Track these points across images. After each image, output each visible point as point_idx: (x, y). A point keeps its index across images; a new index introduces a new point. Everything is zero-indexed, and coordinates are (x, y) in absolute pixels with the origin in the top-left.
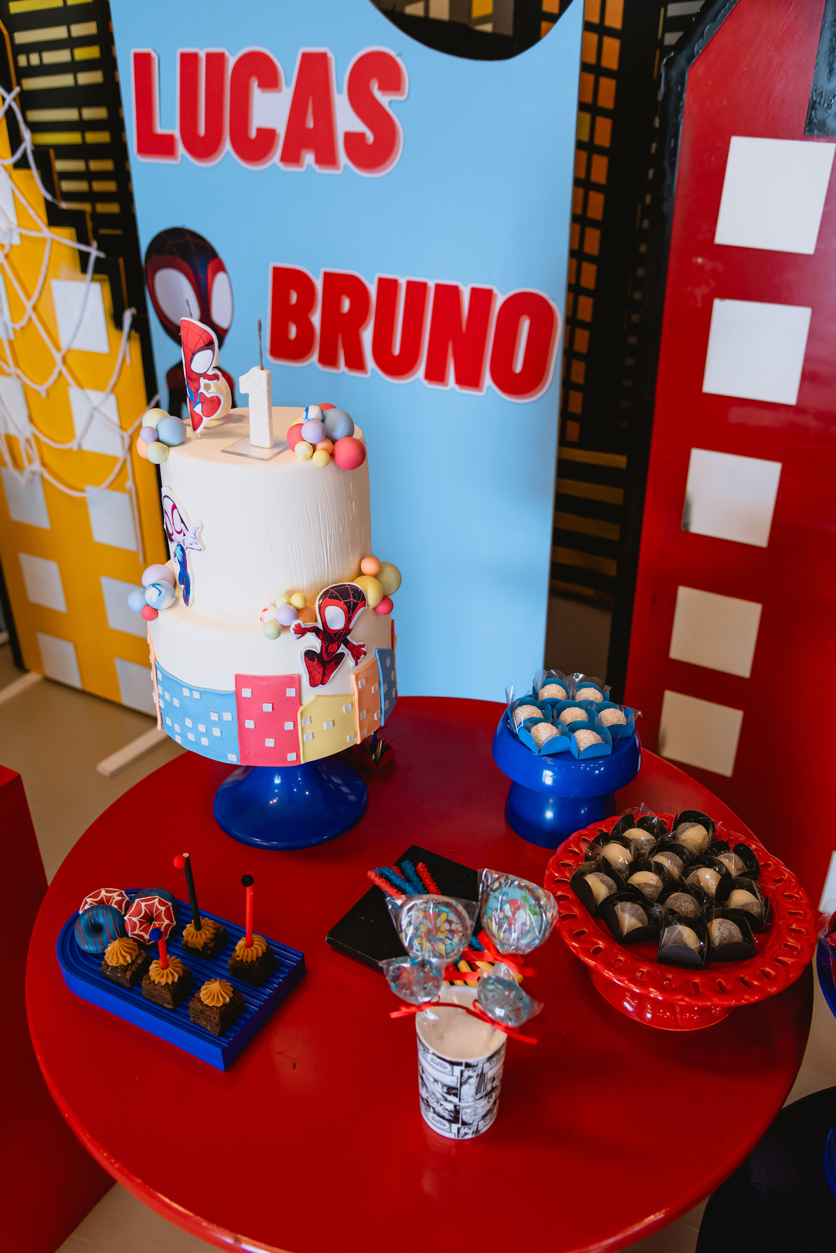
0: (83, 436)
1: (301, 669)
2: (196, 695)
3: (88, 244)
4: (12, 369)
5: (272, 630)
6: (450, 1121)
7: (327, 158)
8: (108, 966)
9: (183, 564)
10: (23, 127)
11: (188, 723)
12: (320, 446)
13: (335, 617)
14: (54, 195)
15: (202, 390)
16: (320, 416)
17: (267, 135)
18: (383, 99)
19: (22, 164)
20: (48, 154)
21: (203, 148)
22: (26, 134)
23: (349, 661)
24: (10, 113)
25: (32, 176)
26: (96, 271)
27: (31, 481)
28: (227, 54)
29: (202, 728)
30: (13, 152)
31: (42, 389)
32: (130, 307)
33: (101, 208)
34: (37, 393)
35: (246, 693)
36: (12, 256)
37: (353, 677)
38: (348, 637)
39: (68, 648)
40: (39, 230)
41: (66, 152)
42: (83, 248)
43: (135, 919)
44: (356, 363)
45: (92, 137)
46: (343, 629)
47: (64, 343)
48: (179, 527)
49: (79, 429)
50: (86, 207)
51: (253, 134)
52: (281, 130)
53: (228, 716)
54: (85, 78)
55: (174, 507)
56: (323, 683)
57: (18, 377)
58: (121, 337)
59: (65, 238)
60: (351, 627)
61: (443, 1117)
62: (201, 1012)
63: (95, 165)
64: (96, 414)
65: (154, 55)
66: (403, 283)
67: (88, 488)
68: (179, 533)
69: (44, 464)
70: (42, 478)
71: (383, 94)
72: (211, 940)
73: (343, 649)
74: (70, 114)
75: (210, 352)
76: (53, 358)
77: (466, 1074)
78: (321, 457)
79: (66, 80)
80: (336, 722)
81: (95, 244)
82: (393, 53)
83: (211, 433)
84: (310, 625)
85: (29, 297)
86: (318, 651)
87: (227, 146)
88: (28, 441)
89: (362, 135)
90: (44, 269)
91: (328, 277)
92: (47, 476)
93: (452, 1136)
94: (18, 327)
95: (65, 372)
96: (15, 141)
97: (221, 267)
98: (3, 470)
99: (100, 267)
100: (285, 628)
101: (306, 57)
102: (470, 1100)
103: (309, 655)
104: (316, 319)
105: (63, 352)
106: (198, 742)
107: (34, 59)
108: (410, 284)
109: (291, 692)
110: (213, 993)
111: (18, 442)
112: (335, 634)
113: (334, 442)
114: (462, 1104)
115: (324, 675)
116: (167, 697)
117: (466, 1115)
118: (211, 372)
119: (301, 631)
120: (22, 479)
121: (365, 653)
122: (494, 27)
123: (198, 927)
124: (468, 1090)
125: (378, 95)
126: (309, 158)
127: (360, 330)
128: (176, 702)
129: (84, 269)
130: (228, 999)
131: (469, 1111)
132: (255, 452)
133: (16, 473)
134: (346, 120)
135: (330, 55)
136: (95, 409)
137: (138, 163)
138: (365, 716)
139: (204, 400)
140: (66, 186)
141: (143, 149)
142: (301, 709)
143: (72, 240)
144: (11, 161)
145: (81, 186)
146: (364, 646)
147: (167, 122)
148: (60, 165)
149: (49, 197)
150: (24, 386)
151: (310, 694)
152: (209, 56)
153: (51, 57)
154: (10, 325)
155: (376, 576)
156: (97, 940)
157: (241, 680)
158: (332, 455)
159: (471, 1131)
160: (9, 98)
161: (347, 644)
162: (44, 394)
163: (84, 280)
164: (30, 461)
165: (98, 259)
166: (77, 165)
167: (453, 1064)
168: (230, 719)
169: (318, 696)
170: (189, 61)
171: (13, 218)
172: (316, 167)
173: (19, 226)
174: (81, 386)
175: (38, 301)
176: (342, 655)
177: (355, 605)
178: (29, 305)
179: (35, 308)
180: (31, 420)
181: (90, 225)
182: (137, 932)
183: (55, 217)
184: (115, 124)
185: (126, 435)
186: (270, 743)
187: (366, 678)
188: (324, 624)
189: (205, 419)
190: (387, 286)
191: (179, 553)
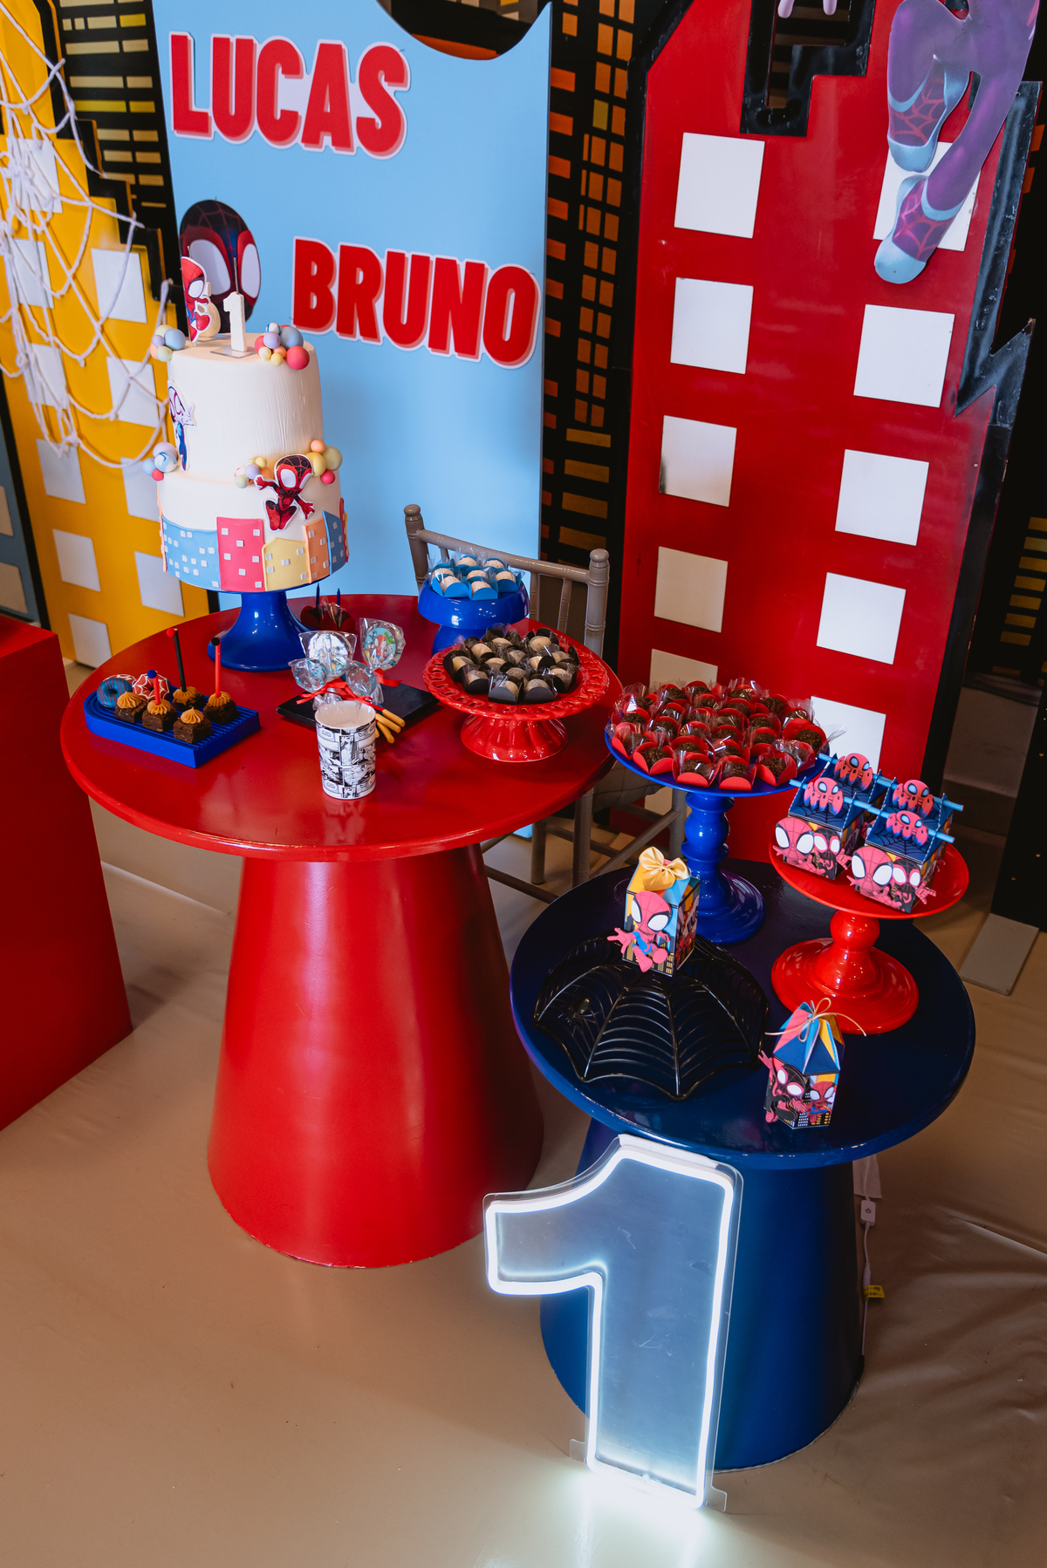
0: (119, 407)
1: (263, 515)
2: (190, 535)
3: (128, 215)
4: (52, 338)
5: (241, 481)
6: (338, 783)
7: (342, 141)
8: (119, 709)
9: (182, 438)
10: (67, 97)
11: (184, 559)
12: (276, 351)
13: (289, 478)
14: (96, 167)
15: (196, 310)
16: (277, 330)
17: (291, 117)
18: (390, 89)
19: (65, 134)
20: (90, 124)
21: (234, 127)
22: (71, 105)
23: (300, 514)
24: (54, 84)
25: (75, 145)
26: (134, 242)
27: (67, 454)
28: (255, 41)
29: (194, 561)
30: (57, 123)
31: (80, 359)
32: (167, 278)
33: (145, 180)
34: (75, 361)
35: (225, 532)
36: (52, 224)
37: (304, 528)
38: (299, 495)
39: (101, 629)
40: (81, 200)
41: (110, 120)
42: (123, 218)
43: (140, 686)
44: (370, 332)
45: (136, 107)
46: (295, 488)
47: (103, 314)
48: (179, 408)
49: (116, 401)
50: (129, 179)
51: (278, 116)
52: (303, 114)
53: (212, 551)
54: (131, 46)
55: (176, 394)
56: (281, 527)
57: (58, 347)
58: (158, 306)
59: (105, 207)
60: (301, 487)
61: (332, 780)
62: (181, 729)
63: (139, 136)
64: (132, 383)
65: (189, 38)
66: (409, 256)
67: (124, 460)
68: (179, 414)
69: (81, 436)
70: (78, 448)
71: (389, 85)
72: (194, 699)
73: (294, 503)
74: (115, 82)
75: (201, 282)
76: (92, 327)
77: (344, 740)
78: (276, 357)
79: (111, 47)
80: (292, 561)
81: (134, 215)
82: (397, 50)
83: (203, 343)
84: (269, 480)
85: (69, 266)
86: (276, 502)
87: (255, 126)
88: (65, 411)
89: (372, 121)
90: (85, 238)
91: (345, 250)
92: (83, 447)
93: (339, 796)
94: (57, 295)
95: (103, 341)
96: (59, 111)
97: (250, 240)
98: (39, 442)
99: (139, 238)
100: (250, 481)
101: (322, 46)
102: (349, 763)
103: (269, 504)
104: (334, 290)
105: (101, 322)
106: (191, 574)
107: (80, 24)
108: (414, 257)
109: (257, 533)
110: (189, 717)
111: (55, 412)
112: (289, 491)
113: (287, 349)
114: (343, 767)
115: (281, 521)
116: (170, 542)
117: (347, 778)
118: (202, 297)
119: (263, 484)
120: (58, 451)
121: (313, 511)
122: (520, 16)
123: (184, 690)
124: (346, 754)
125: (385, 85)
126: (327, 139)
127: (373, 300)
128: (176, 544)
129: (123, 240)
130: (199, 721)
131: (348, 773)
132: (234, 354)
133: (52, 445)
134: (358, 107)
135: (344, 47)
136: (131, 378)
137: (174, 137)
138: (315, 561)
139: (197, 317)
140: (110, 156)
141: (179, 126)
142: (264, 546)
143: (113, 211)
144: (55, 130)
145: (124, 156)
146: (312, 505)
147: (202, 100)
148: (102, 134)
149: (91, 167)
150: (62, 355)
151: (271, 536)
152: (239, 41)
153: (96, 23)
154: (50, 293)
155: (322, 453)
156: (113, 698)
157: (221, 522)
158: (285, 358)
159: (351, 792)
160: (54, 69)
161: (299, 501)
162: (82, 364)
163: (123, 250)
164: (67, 433)
165: (137, 229)
166: (122, 135)
167: (335, 731)
168: (213, 552)
169: (277, 538)
170: (221, 45)
171: (55, 187)
172: (333, 148)
173: (61, 195)
174: (119, 357)
175: (77, 269)
176: (294, 508)
177: (303, 472)
178: (69, 274)
179: (75, 277)
180: (69, 390)
181: (131, 197)
182: (141, 694)
183: (97, 187)
184: (155, 94)
185: (161, 405)
186: (242, 572)
187: (315, 531)
188: (280, 481)
189: (199, 332)
190: (396, 260)
191: (179, 429)
